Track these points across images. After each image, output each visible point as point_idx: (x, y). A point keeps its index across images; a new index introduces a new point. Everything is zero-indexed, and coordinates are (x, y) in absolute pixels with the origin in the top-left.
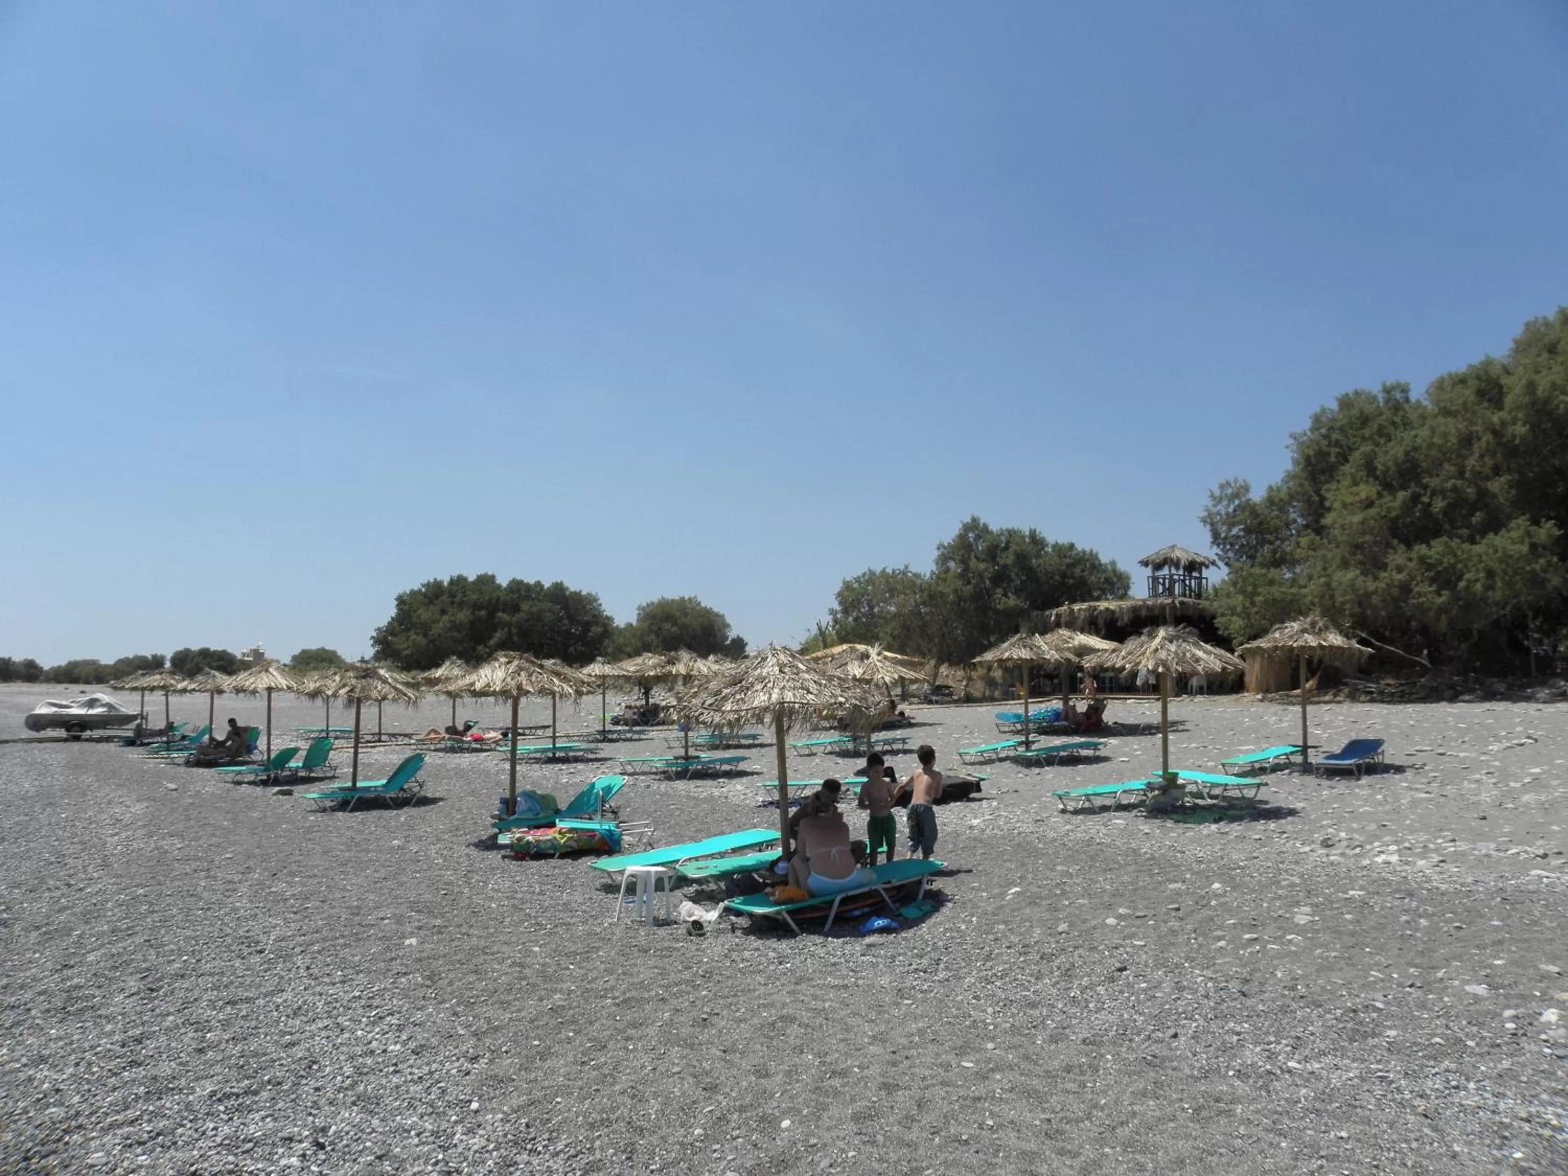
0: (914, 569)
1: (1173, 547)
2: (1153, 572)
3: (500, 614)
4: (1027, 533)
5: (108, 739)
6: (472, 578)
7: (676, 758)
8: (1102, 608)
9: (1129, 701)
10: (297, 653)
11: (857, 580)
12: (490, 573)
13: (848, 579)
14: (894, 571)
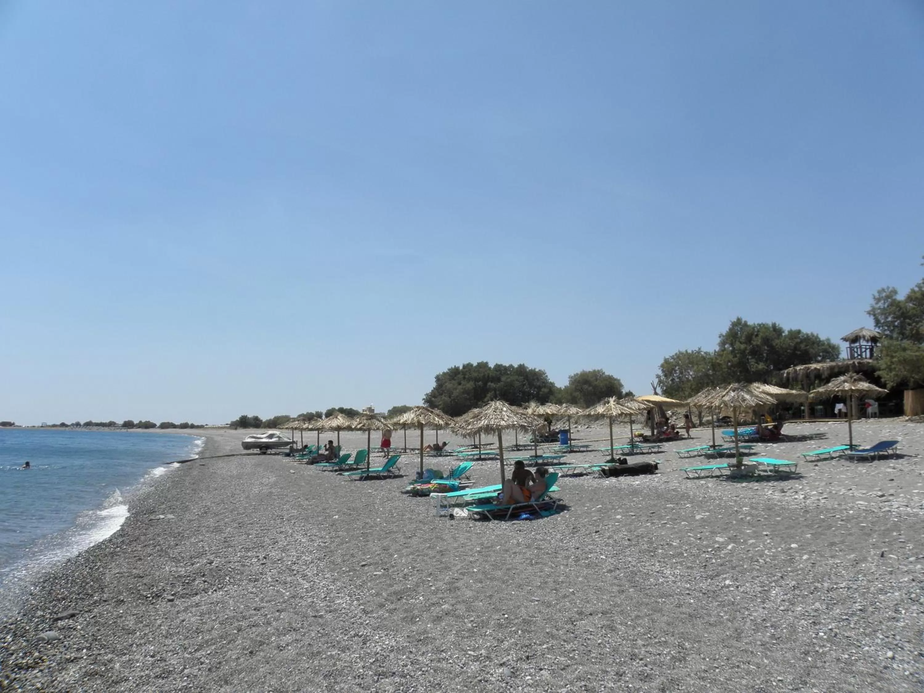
0: (704, 349)
1: (862, 329)
2: (850, 344)
3: (489, 384)
4: (771, 325)
5: (278, 454)
6: (475, 364)
7: (531, 457)
8: (812, 368)
9: (829, 423)
10: (391, 409)
11: (672, 357)
12: (485, 361)
13: (667, 357)
14: (692, 352)
